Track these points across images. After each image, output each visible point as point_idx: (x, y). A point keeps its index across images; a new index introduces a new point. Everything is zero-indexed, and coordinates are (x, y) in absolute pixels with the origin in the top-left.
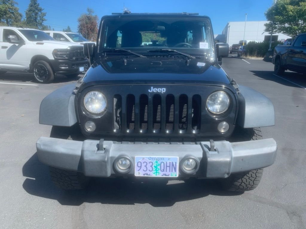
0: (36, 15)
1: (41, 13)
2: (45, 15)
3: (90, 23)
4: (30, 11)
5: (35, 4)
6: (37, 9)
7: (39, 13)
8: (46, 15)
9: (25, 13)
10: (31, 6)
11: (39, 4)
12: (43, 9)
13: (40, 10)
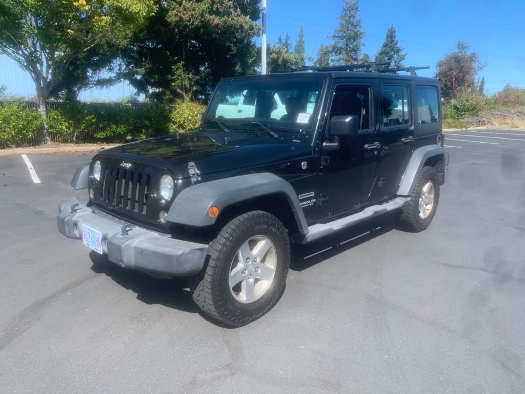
0: (389, 59)
1: (399, 56)
2: (404, 59)
3: (456, 68)
4: (381, 54)
5: (392, 42)
6: (392, 50)
7: (396, 56)
8: (406, 57)
9: (375, 57)
10: (385, 46)
11: (397, 41)
12: (403, 49)
13: (398, 51)
